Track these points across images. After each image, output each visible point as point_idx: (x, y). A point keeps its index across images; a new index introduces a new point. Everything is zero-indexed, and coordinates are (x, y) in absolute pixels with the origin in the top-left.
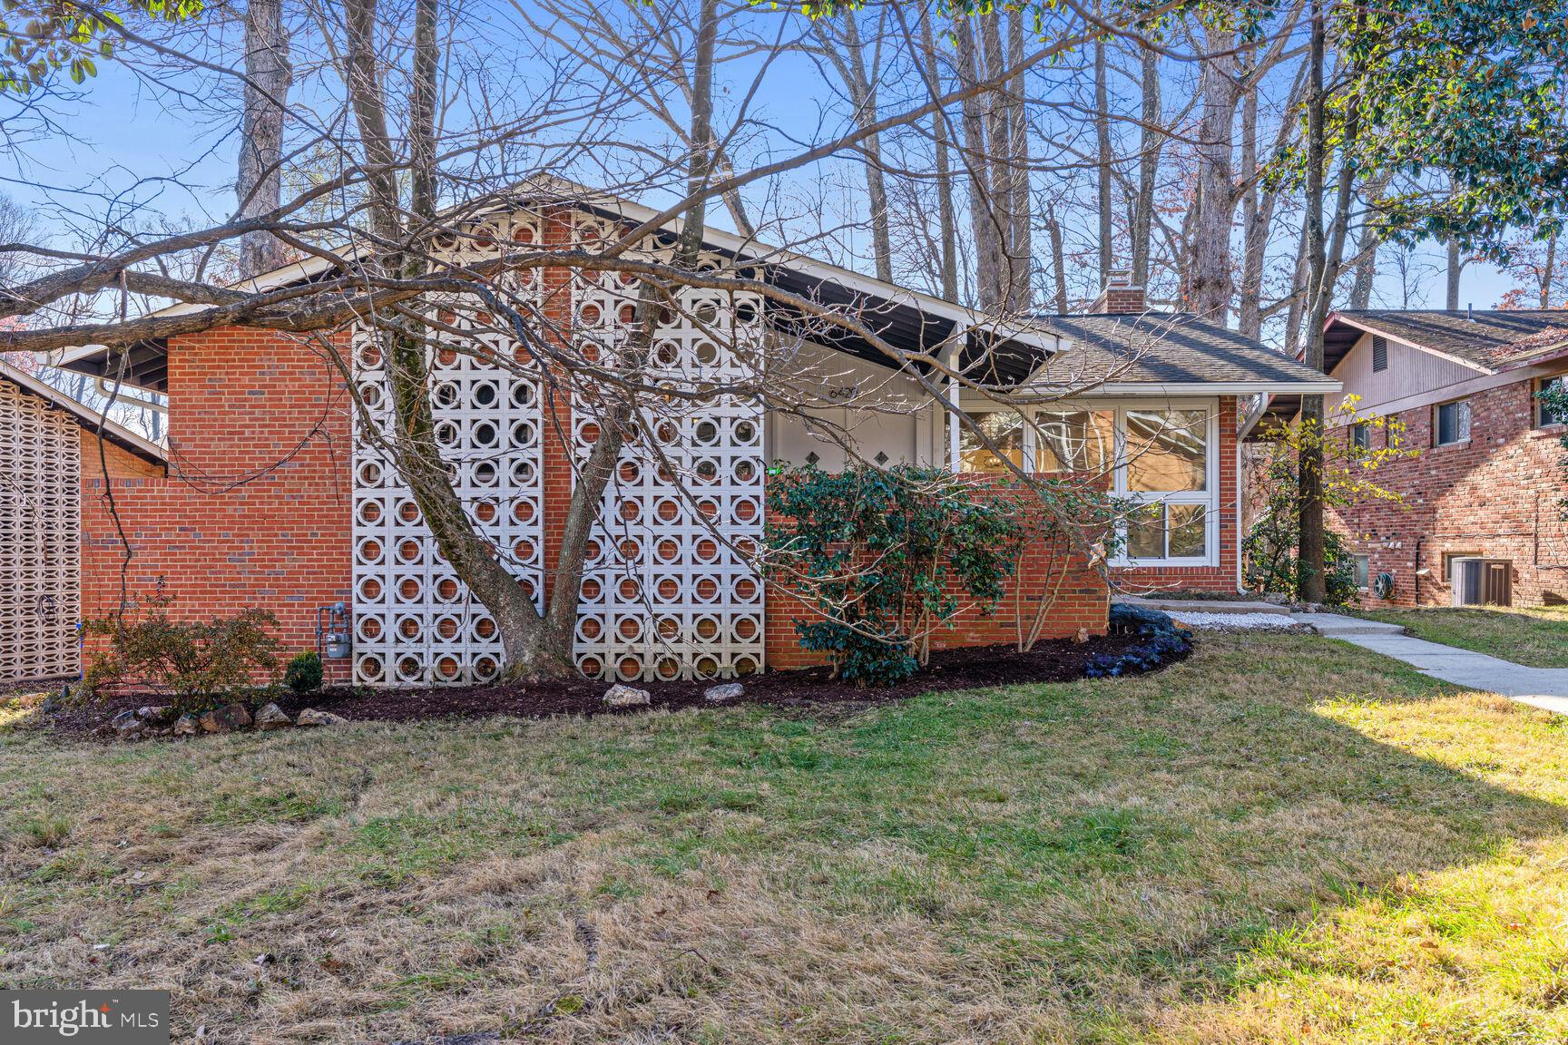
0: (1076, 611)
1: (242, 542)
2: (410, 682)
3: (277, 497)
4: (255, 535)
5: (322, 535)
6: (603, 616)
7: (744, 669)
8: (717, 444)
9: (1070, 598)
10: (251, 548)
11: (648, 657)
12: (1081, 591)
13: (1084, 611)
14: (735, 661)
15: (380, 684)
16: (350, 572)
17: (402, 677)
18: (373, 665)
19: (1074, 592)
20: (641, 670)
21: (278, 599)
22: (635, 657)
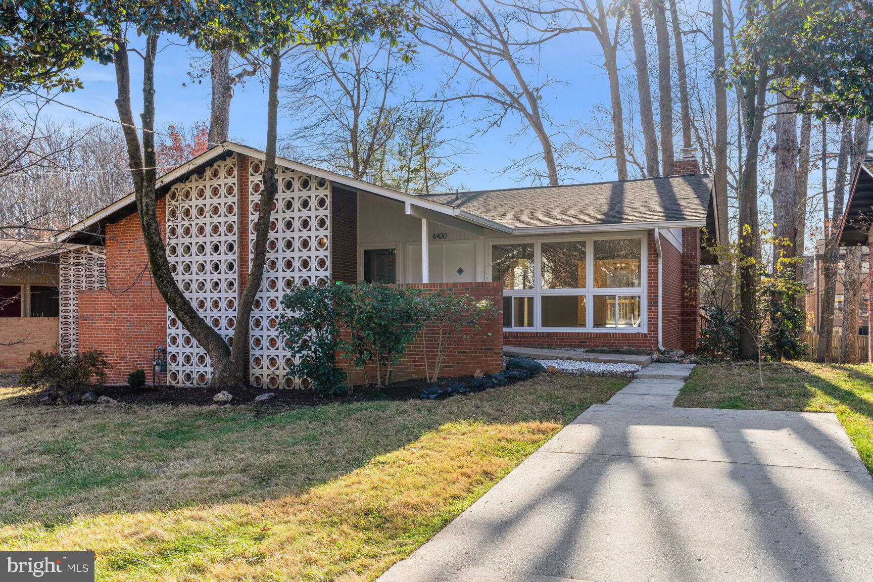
0: (483, 360)
1: (130, 318)
2: (188, 384)
3: (143, 298)
4: (135, 315)
6: (262, 356)
9: (480, 353)
10: (134, 321)
11: (281, 377)
12: (485, 349)
13: (487, 360)
15: (177, 385)
16: (166, 332)
17: (185, 382)
18: (174, 376)
19: (482, 349)
20: (278, 383)
21: (143, 344)
22: (275, 377)
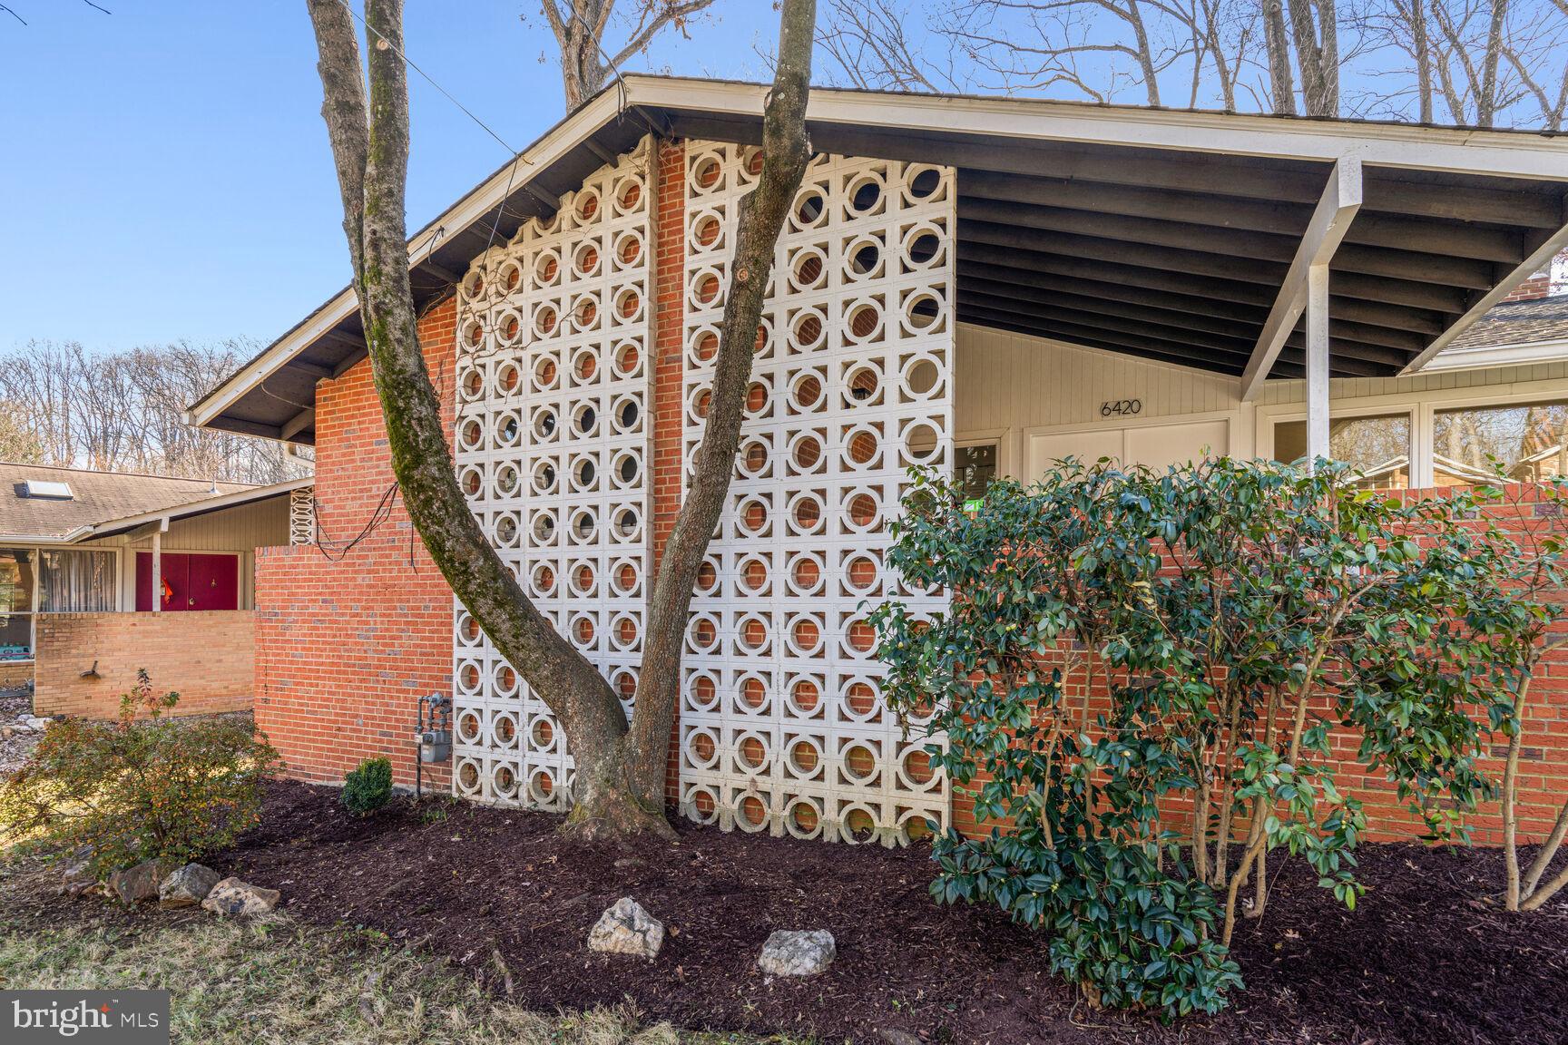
1: (368, 616)
2: (506, 798)
4: (379, 608)
5: (434, 609)
6: (717, 730)
7: (917, 833)
8: (879, 466)
10: (375, 622)
11: (777, 799)
14: (903, 819)
15: (476, 797)
16: (451, 655)
17: (498, 792)
18: (471, 773)
20: (767, 817)
21: (397, 683)
22: (759, 796)
